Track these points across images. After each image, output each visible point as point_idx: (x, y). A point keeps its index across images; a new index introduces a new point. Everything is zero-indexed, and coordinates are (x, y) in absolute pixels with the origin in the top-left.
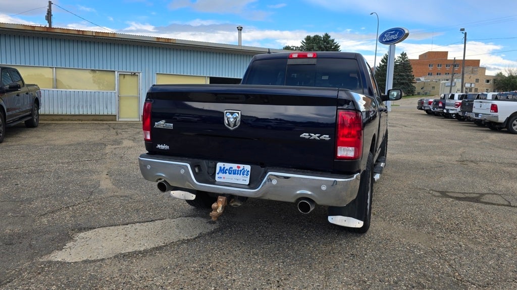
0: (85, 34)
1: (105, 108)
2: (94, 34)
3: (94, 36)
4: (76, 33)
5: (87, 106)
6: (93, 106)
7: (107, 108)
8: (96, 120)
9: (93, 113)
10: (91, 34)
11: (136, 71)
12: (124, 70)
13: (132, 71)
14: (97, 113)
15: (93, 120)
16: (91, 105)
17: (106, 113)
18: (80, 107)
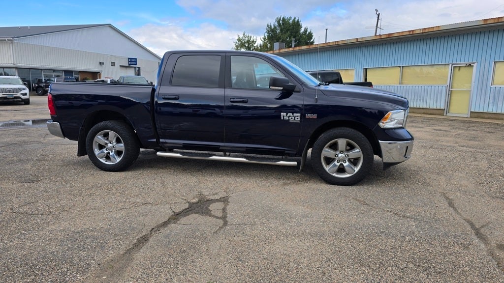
0: (414, 33)
1: (435, 102)
2: (421, 32)
3: (423, 33)
4: (408, 33)
5: (420, 100)
6: (425, 100)
7: (436, 102)
8: (426, 114)
9: (424, 107)
10: (419, 32)
11: (470, 62)
12: (458, 62)
13: (466, 62)
14: (428, 107)
15: (424, 113)
16: (423, 99)
17: (435, 107)
18: (415, 101)
